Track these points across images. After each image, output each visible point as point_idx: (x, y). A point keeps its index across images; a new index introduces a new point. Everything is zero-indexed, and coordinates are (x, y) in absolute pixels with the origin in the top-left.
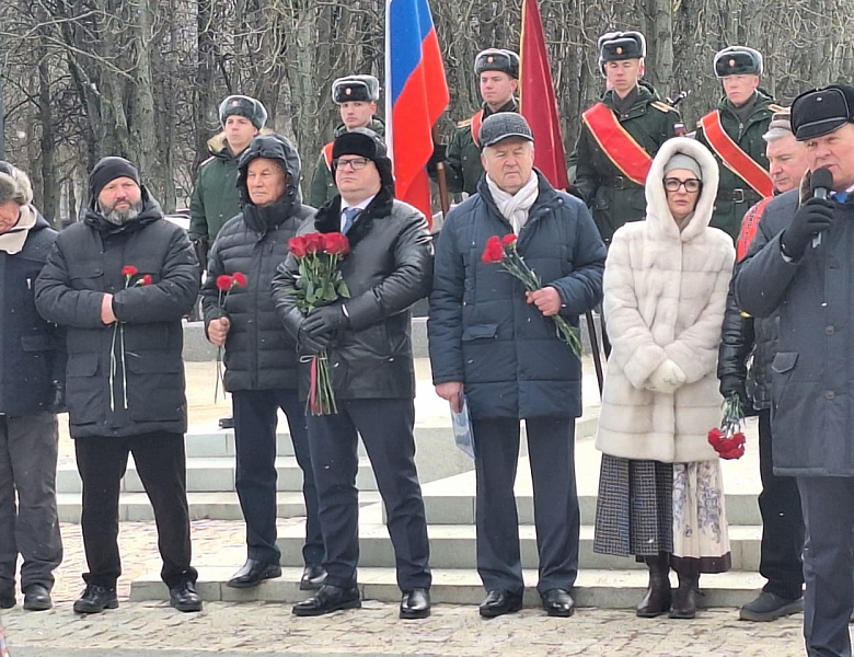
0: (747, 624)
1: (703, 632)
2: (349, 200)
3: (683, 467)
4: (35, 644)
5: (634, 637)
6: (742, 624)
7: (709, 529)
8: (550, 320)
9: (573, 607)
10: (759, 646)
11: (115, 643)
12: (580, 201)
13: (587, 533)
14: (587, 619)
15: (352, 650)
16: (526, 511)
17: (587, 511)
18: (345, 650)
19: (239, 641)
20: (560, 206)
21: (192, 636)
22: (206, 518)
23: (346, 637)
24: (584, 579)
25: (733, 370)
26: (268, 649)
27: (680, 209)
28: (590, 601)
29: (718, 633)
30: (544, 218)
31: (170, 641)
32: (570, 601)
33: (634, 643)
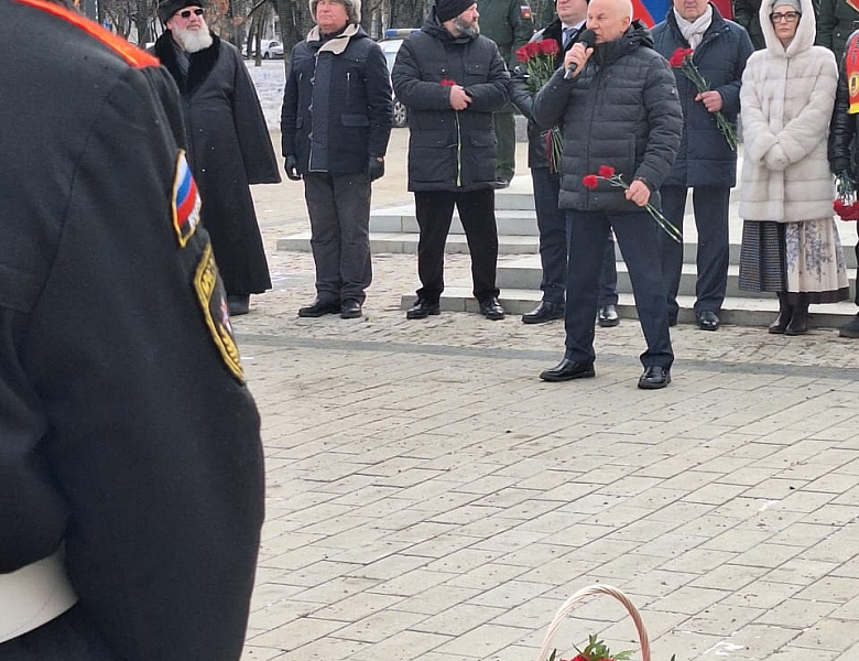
0: (845, 340)
1: (812, 344)
2: (566, 22)
3: (796, 226)
4: (332, 337)
5: (761, 346)
6: (842, 339)
7: (814, 271)
8: (713, 114)
9: (718, 324)
10: (852, 356)
11: (388, 338)
12: (743, 28)
13: (733, 271)
14: (729, 333)
15: (555, 350)
16: (690, 253)
17: (734, 255)
18: (550, 349)
19: (476, 340)
20: (726, 32)
21: (443, 336)
22: (460, 253)
23: (553, 340)
24: (728, 304)
25: (841, 154)
26: (497, 346)
27: (784, 34)
28: (731, 319)
29: (823, 346)
30: (714, 40)
31: (427, 338)
32: (717, 320)
33: (760, 351)
